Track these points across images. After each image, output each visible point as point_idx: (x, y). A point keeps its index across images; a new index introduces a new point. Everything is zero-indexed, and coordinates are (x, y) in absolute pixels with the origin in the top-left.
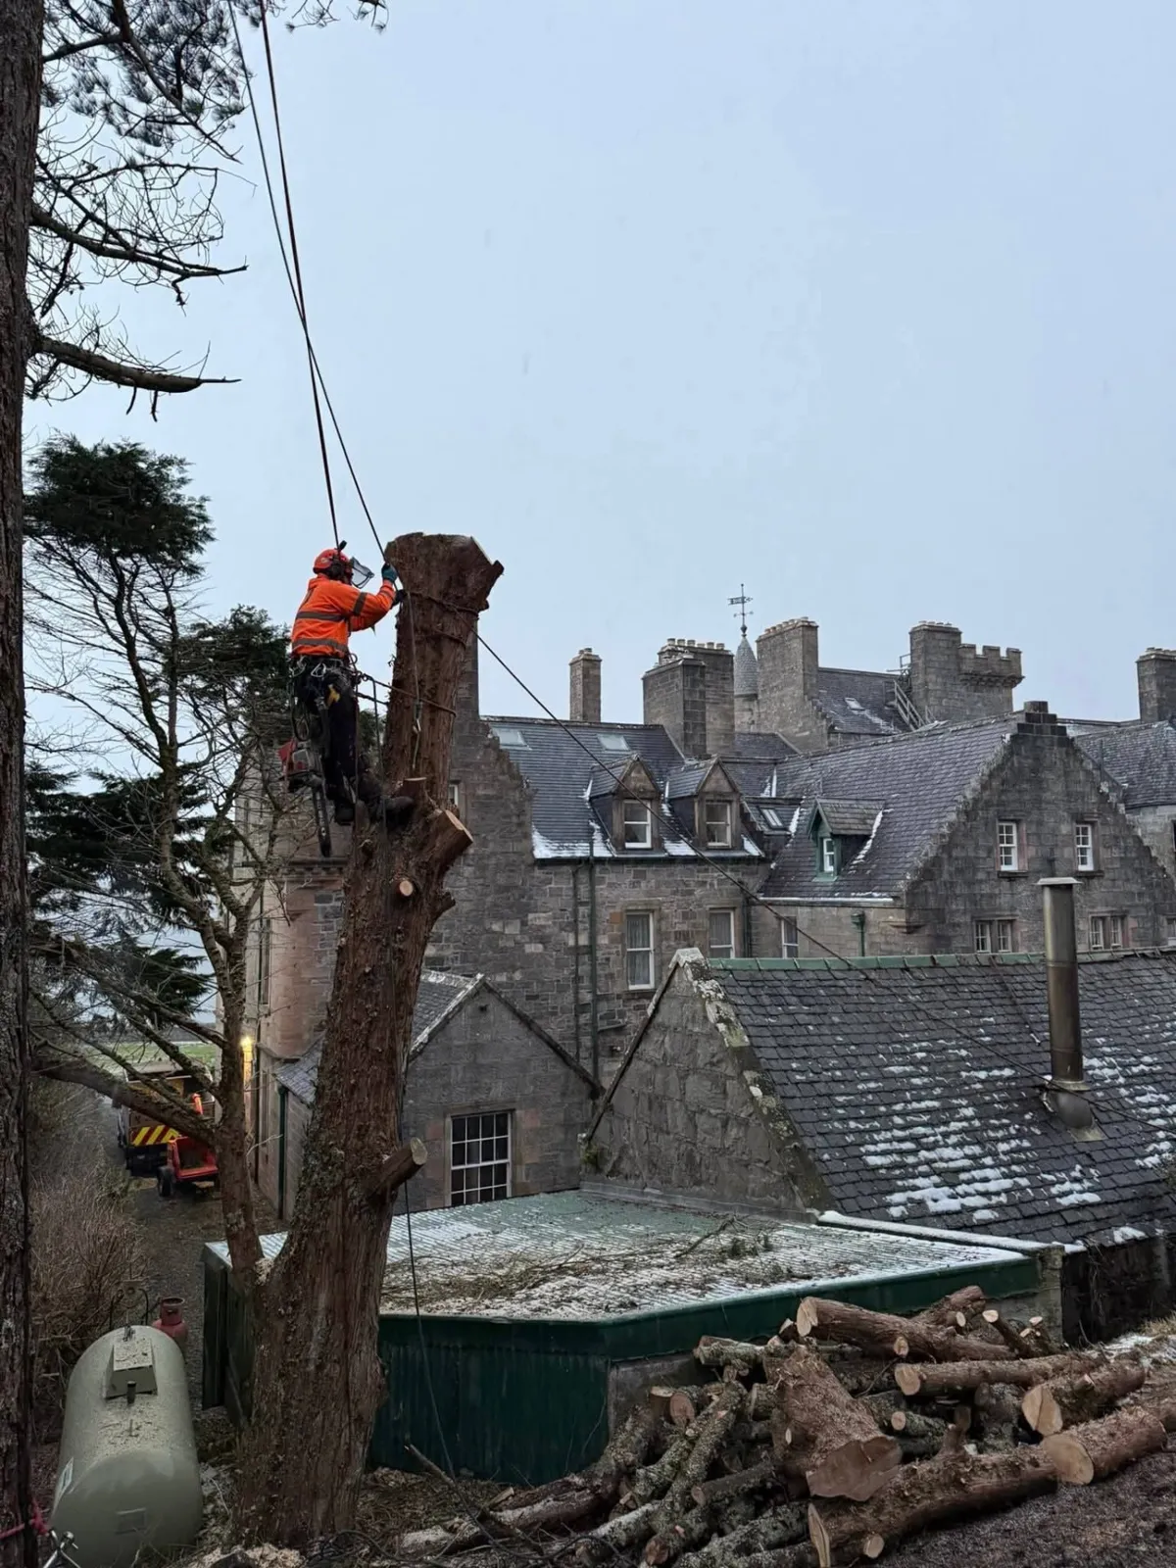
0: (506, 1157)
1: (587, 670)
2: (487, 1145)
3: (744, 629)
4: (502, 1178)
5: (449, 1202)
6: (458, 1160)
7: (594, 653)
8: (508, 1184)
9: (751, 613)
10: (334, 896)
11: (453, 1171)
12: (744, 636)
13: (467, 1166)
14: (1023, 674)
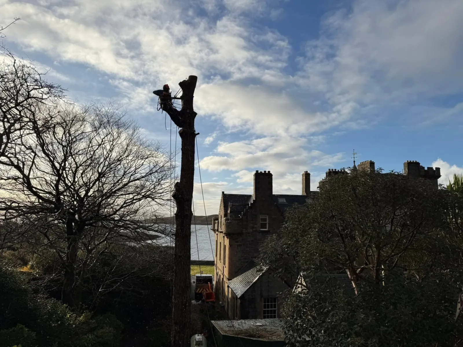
0: (276, 308)
1: (307, 177)
2: (271, 305)
3: (354, 162)
4: (275, 313)
5: (263, 318)
6: (265, 308)
7: (308, 172)
8: (276, 314)
9: (356, 157)
10: (239, 241)
11: (264, 310)
12: (354, 164)
13: (267, 309)
14: (441, 175)
